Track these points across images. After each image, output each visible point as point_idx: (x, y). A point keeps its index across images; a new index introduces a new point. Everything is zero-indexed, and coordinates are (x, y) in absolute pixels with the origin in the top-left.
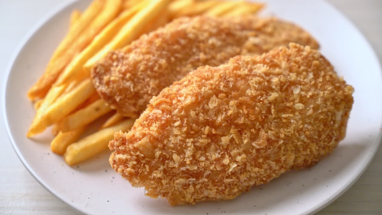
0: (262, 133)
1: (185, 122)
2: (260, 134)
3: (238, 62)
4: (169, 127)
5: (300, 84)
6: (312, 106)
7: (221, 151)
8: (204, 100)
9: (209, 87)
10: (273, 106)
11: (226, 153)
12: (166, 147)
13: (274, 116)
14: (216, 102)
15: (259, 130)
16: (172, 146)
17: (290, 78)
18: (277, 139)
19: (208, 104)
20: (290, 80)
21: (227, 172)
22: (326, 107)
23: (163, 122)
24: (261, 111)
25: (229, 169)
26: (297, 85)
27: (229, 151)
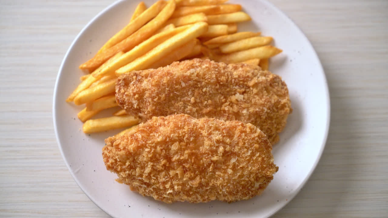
0: (198, 178)
1: (152, 151)
2: (196, 178)
3: (204, 124)
4: (142, 149)
5: (239, 156)
6: (239, 174)
7: (168, 178)
8: (170, 141)
9: (176, 135)
10: (212, 164)
11: (170, 180)
12: (135, 161)
13: (211, 170)
14: (176, 147)
15: (197, 175)
16: (139, 162)
17: (233, 149)
18: (206, 185)
19: (171, 146)
20: (233, 151)
21: (166, 192)
22: (248, 178)
23: (139, 145)
24: (203, 164)
25: (167, 191)
26: (236, 156)
27: (172, 180)
